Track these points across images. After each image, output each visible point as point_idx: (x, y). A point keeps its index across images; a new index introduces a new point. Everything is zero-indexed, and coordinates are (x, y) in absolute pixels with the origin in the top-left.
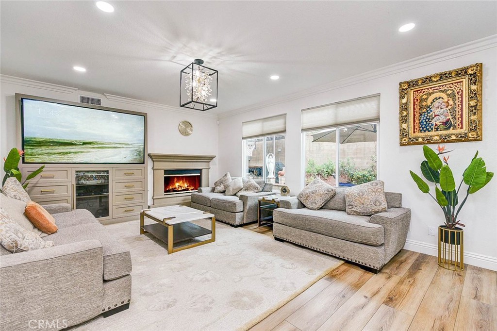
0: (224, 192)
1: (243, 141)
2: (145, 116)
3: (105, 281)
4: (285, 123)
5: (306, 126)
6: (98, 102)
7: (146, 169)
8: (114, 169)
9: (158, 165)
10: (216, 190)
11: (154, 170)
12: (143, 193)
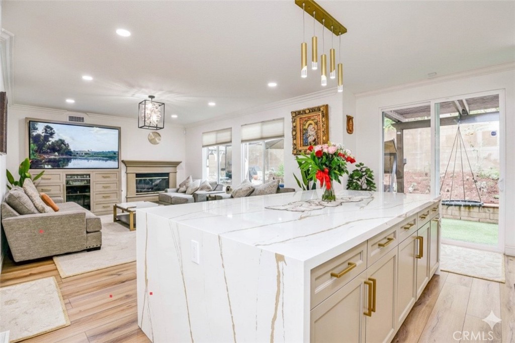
0: (185, 192)
1: (203, 149)
2: (119, 129)
3: (87, 232)
4: (231, 136)
5: (245, 138)
6: (82, 119)
7: (120, 172)
8: (94, 173)
9: (131, 170)
10: (180, 190)
11: (127, 174)
12: (118, 193)
